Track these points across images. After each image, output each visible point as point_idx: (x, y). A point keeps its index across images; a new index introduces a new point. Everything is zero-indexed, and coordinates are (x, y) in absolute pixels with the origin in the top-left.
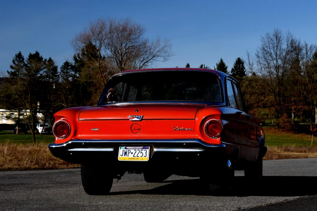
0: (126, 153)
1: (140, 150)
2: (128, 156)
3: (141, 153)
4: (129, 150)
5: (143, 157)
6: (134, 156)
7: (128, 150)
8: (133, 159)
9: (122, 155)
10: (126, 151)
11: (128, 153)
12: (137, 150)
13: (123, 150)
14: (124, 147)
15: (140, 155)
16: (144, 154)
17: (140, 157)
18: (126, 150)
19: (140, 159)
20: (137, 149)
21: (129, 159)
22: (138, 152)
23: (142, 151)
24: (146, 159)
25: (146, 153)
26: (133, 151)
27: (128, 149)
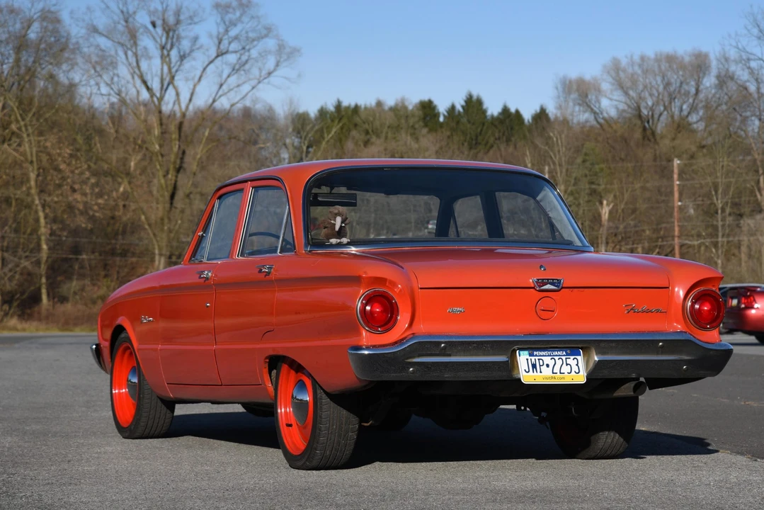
0: (534, 366)
1: (564, 358)
2: (541, 372)
3: (567, 364)
4: (539, 359)
5: (573, 373)
6: (553, 373)
7: (537, 358)
8: (553, 380)
9: (527, 370)
10: (533, 360)
11: (540, 366)
12: (556, 358)
13: (527, 359)
14: (526, 352)
15: (566, 369)
16: (575, 368)
17: (566, 374)
18: (533, 358)
19: (568, 380)
20: (557, 356)
21: (545, 380)
22: (559, 362)
23: (569, 361)
24: (581, 379)
25: (577, 365)
26: (547, 360)
27: (536, 356)
